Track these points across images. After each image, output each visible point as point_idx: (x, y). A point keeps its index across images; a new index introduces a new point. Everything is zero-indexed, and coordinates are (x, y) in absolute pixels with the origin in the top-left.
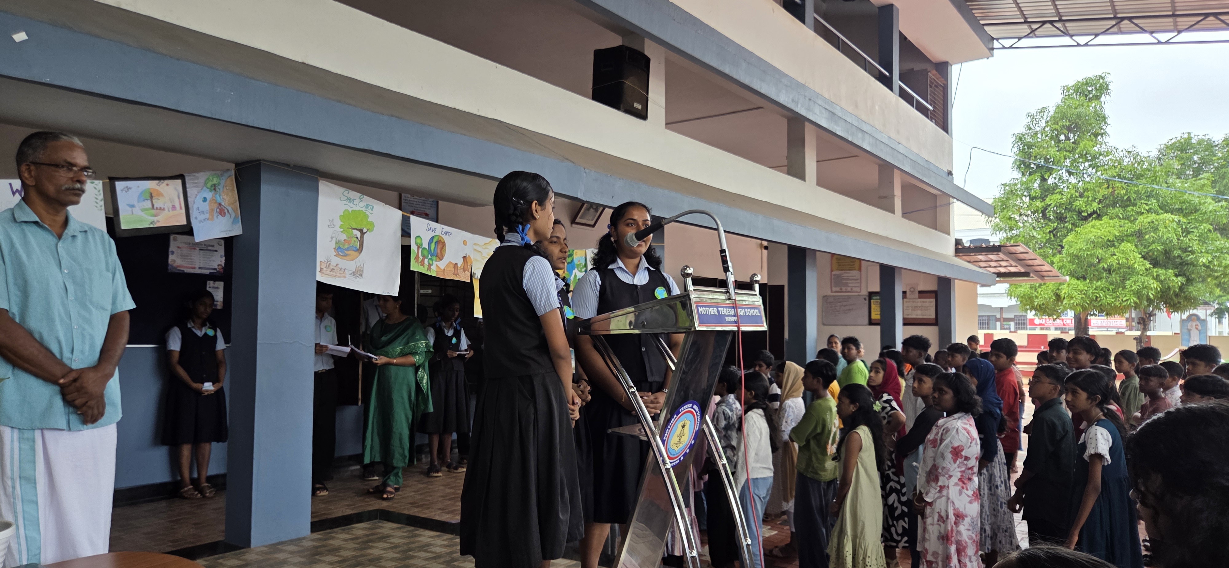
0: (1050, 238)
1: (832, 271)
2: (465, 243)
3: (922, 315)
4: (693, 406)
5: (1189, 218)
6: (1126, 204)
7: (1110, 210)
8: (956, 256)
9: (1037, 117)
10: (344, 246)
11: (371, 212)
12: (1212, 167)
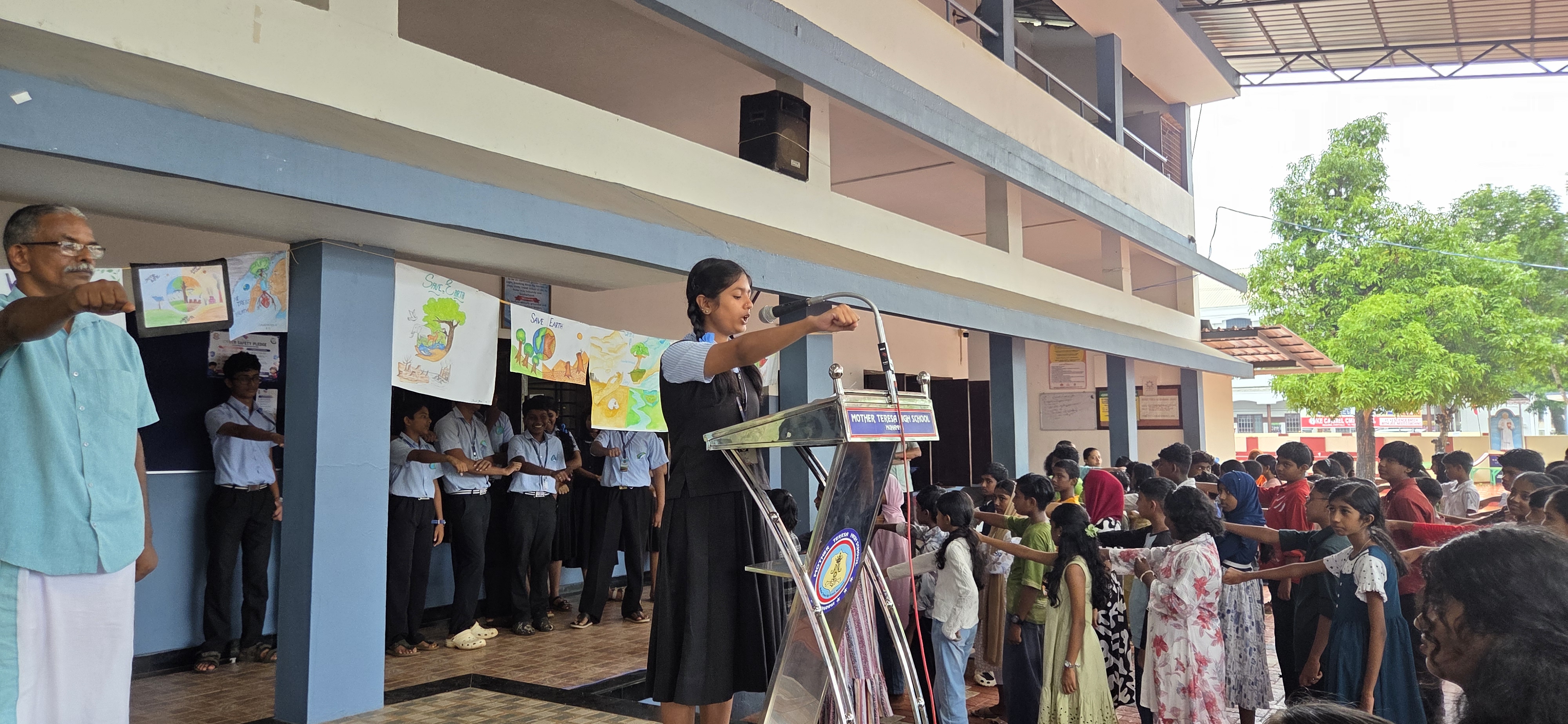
0: (1322, 317)
1: (1050, 362)
2: (579, 336)
3: (1162, 416)
4: (849, 535)
5: (1492, 290)
6: (1413, 273)
7: (1395, 281)
8: (1202, 341)
9: (1301, 168)
10: (427, 344)
11: (462, 300)
12: (1518, 225)
